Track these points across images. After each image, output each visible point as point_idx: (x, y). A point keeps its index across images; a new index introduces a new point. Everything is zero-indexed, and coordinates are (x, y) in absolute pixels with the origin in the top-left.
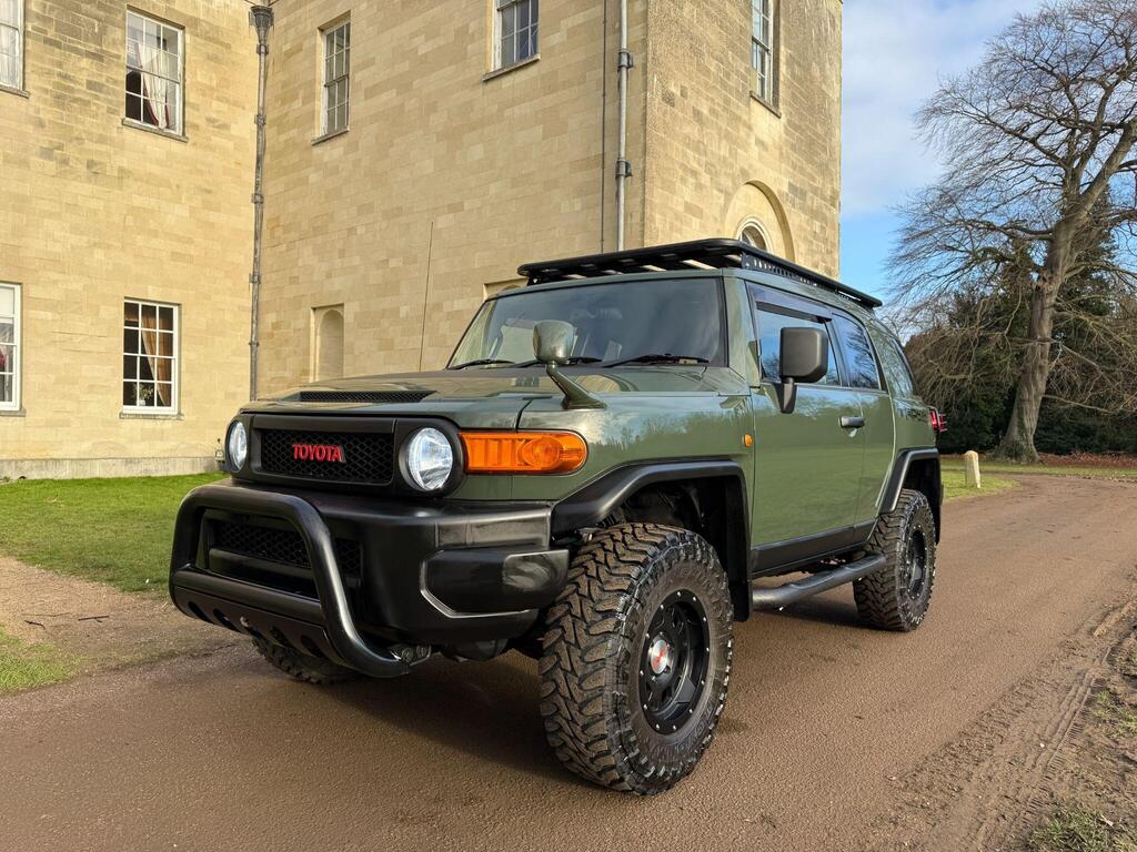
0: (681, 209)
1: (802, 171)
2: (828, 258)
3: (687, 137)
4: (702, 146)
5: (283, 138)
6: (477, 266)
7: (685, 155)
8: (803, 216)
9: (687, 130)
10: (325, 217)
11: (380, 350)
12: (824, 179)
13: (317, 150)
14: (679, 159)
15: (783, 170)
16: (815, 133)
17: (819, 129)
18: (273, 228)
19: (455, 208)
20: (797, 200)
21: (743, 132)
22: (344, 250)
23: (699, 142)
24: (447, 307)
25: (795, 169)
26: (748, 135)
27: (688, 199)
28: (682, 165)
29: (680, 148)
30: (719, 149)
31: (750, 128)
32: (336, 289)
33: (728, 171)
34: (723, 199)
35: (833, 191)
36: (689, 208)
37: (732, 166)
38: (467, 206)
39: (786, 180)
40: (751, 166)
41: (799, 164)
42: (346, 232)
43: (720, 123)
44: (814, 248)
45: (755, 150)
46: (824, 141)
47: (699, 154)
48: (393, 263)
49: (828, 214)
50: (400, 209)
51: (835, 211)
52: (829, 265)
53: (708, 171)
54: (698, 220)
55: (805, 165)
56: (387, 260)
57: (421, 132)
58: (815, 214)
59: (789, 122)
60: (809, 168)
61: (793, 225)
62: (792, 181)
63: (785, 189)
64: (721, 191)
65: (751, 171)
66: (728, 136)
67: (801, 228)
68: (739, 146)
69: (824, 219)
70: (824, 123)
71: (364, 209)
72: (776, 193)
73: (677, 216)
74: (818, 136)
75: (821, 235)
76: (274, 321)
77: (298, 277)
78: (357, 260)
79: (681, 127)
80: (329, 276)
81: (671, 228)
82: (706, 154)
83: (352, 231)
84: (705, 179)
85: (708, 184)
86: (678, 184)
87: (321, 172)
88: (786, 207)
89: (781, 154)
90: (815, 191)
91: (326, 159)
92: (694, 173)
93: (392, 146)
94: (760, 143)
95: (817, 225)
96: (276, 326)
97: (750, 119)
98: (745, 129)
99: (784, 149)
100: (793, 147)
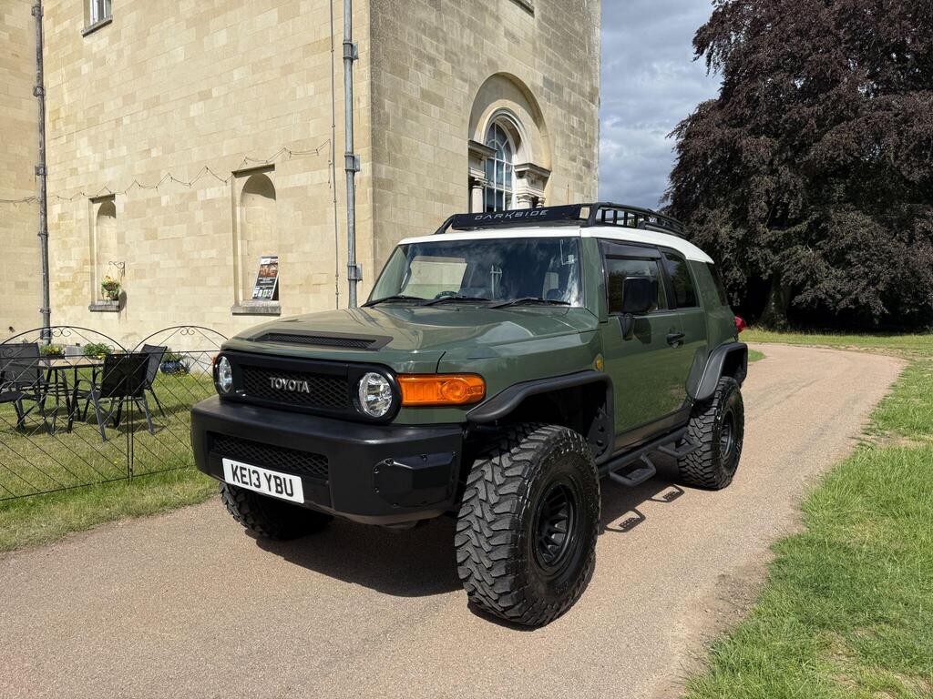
0: (416, 95)
1: (558, 66)
2: (586, 153)
3: (421, 21)
4: (441, 34)
5: (58, 29)
6: (225, 154)
7: (419, 40)
8: (559, 110)
9: (422, 14)
10: (97, 108)
11: (146, 239)
12: (582, 75)
13: (87, 40)
14: (413, 44)
15: (536, 63)
16: (573, 31)
17: (577, 27)
18: (55, 120)
19: (205, 96)
20: (553, 95)
21: (489, 23)
22: (113, 141)
23: (436, 28)
24: (200, 198)
25: (550, 64)
26: (496, 27)
27: (425, 87)
28: (417, 50)
29: (414, 33)
30: (462, 37)
31: (498, 19)
32: (109, 180)
33: (473, 61)
34: (467, 88)
35: (592, 87)
36: (426, 95)
37: (477, 56)
38: (215, 93)
39: (540, 75)
40: (499, 57)
41: (554, 59)
42: (114, 122)
43: (462, 11)
44: (572, 141)
45: (504, 42)
46: (582, 38)
47: (438, 41)
48: (154, 153)
49: (586, 109)
50: (157, 98)
51: (594, 107)
52: (587, 158)
53: (448, 59)
54: (438, 108)
55: (561, 61)
56: (149, 150)
57: (172, 19)
58: (572, 109)
59: (543, 16)
60: (566, 65)
61: (549, 119)
62: (546, 75)
63: (540, 83)
64: (465, 80)
65: (499, 63)
66: (471, 25)
67: (556, 121)
68: (485, 37)
69: (582, 114)
70: (582, 21)
71: (129, 99)
72: (529, 86)
73: (412, 103)
74: (577, 33)
75: (579, 130)
76: (60, 212)
77: (76, 169)
78: (124, 151)
79: (414, 12)
80: (102, 167)
81: (405, 115)
82: (445, 41)
83: (118, 121)
84: (445, 66)
85: (450, 73)
86: (412, 70)
87: (92, 63)
88: (541, 101)
89: (535, 48)
90: (572, 87)
91: (95, 49)
92: (432, 60)
93: (148, 35)
94: (509, 34)
95: (575, 120)
96: (61, 217)
97: (497, 11)
98: (493, 20)
99: (538, 43)
100: (548, 42)
